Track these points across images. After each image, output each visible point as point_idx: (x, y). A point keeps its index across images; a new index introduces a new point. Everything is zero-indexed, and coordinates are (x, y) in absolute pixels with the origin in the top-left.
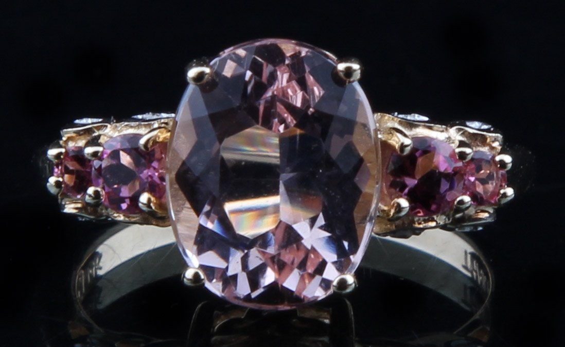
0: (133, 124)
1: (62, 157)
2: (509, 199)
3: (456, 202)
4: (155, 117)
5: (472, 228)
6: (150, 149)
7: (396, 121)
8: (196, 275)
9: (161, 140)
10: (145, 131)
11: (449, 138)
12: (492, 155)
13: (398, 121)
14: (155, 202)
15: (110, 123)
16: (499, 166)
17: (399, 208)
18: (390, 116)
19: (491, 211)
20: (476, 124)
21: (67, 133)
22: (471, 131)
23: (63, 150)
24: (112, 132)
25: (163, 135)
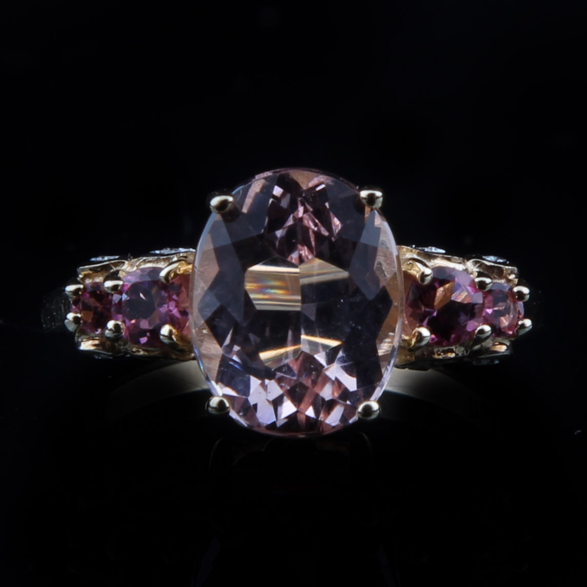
0: (151, 258)
1: (80, 293)
2: (527, 330)
3: (476, 331)
4: (173, 251)
5: (489, 361)
6: (170, 281)
7: (414, 253)
8: (221, 403)
9: (181, 272)
10: (164, 265)
11: (466, 270)
12: (509, 287)
13: (416, 253)
14: (176, 333)
15: (127, 260)
16: (517, 297)
17: (420, 337)
18: (409, 248)
19: (508, 344)
20: (492, 258)
21: (83, 270)
22: (488, 264)
23: (82, 286)
24: (129, 268)
25: (183, 268)
